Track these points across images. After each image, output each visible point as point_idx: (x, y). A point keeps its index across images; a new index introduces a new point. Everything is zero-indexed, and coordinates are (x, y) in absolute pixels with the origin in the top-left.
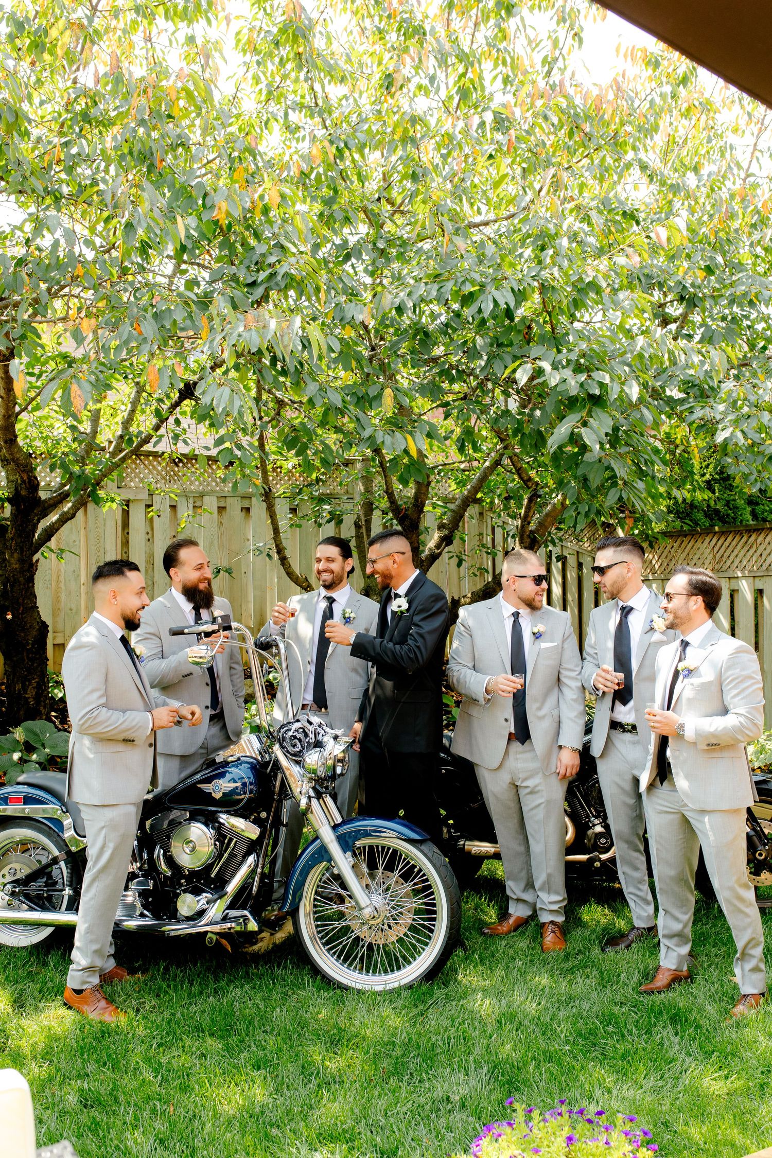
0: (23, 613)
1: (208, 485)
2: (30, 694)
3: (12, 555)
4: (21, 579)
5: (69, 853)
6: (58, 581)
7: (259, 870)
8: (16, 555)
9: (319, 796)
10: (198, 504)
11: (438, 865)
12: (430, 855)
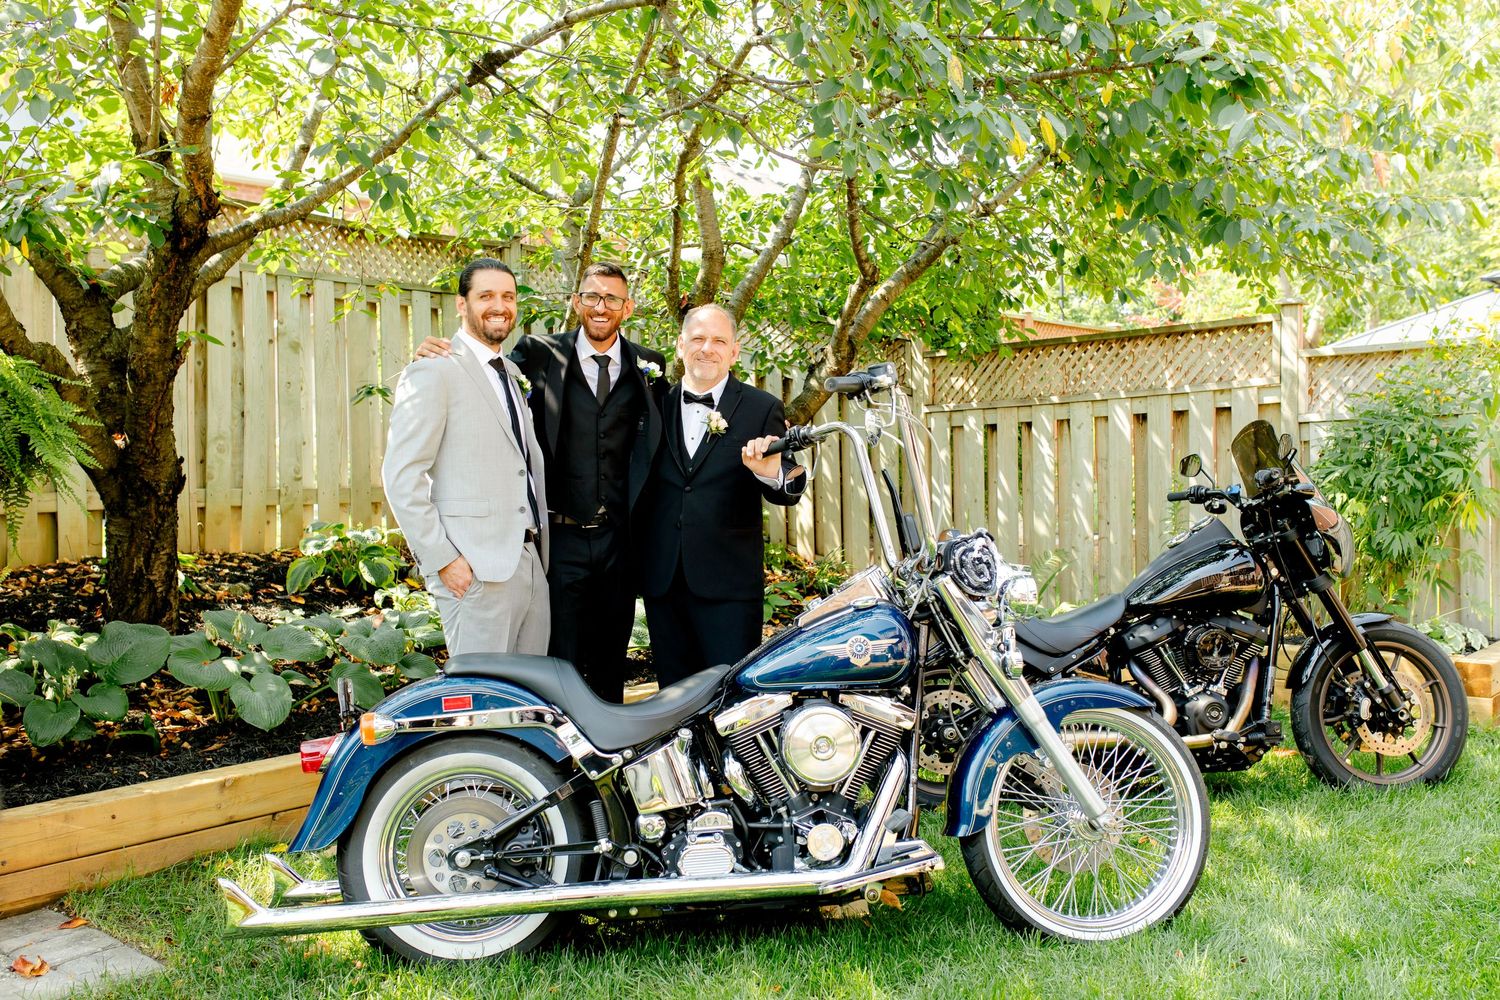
2: (158, 573)
3: (148, 332)
4: (160, 374)
5: (579, 782)
8: (156, 331)
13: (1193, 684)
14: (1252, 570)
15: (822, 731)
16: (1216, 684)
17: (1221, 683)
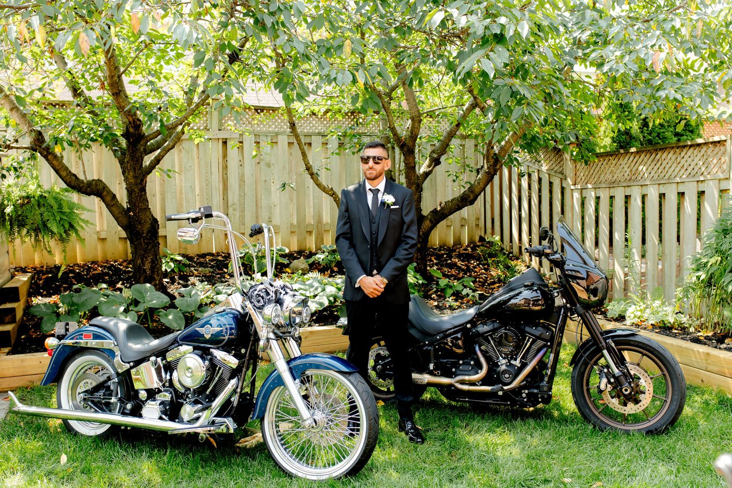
0: (139, 213)
1: (281, 128)
2: (147, 266)
3: (129, 174)
4: (136, 189)
5: (118, 374)
6: (181, 193)
7: (239, 390)
8: (131, 173)
9: (278, 338)
10: (275, 140)
11: (361, 390)
12: (355, 383)
13: (504, 358)
14: (539, 300)
15: (189, 365)
16: (516, 360)
17: (519, 359)
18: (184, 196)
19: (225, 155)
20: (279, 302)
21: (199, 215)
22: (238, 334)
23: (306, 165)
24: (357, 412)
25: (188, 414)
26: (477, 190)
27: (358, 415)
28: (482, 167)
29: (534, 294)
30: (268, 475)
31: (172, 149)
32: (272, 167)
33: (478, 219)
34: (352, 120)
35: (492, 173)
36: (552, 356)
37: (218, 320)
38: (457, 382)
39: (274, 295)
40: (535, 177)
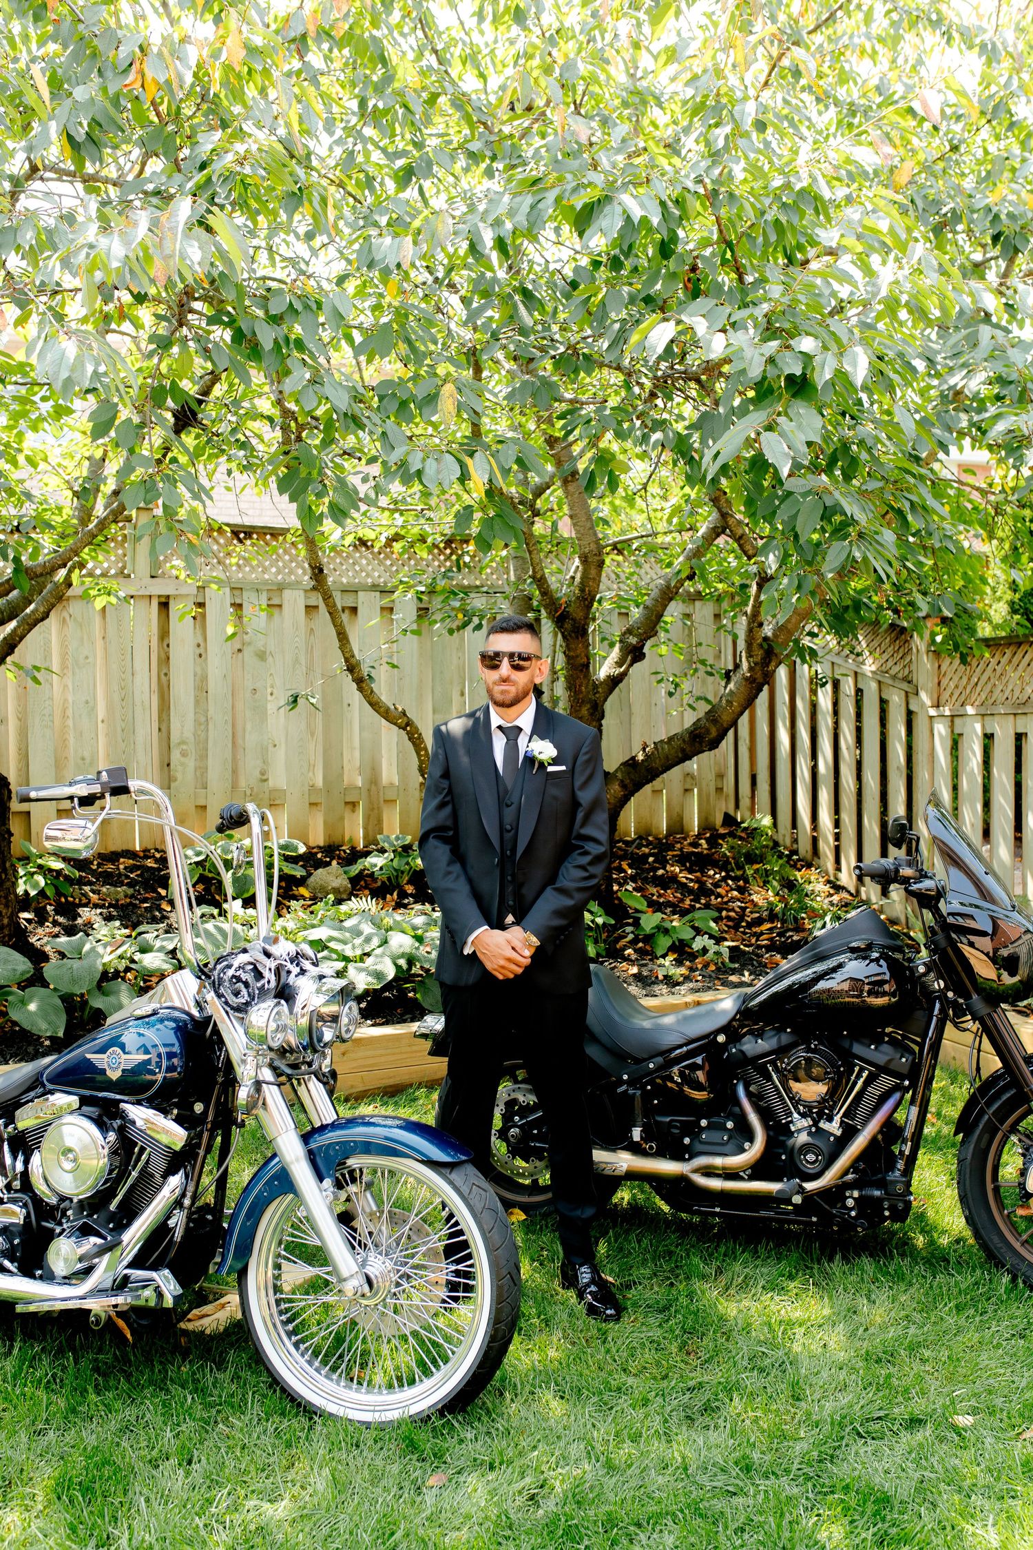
1: (291, 573)
6: (64, 716)
7: (187, 1202)
9: (282, 1078)
10: (276, 601)
11: (479, 1206)
12: (465, 1190)
13: (803, 1115)
14: (885, 982)
15: (70, 1142)
16: (830, 1119)
17: (837, 1119)
18: (70, 723)
19: (164, 634)
20: (285, 993)
21: (96, 789)
22: (185, 1066)
23: (347, 660)
24: (469, 1257)
25: (66, 1260)
26: (726, 718)
27: (471, 1266)
28: (737, 666)
29: (874, 969)
30: (255, 1409)
31: (43, 619)
32: (270, 659)
33: (720, 776)
34: (448, 558)
35: (760, 680)
36: (915, 1111)
37: (140, 1035)
38: (695, 1171)
39: (273, 978)
40: (848, 687)
